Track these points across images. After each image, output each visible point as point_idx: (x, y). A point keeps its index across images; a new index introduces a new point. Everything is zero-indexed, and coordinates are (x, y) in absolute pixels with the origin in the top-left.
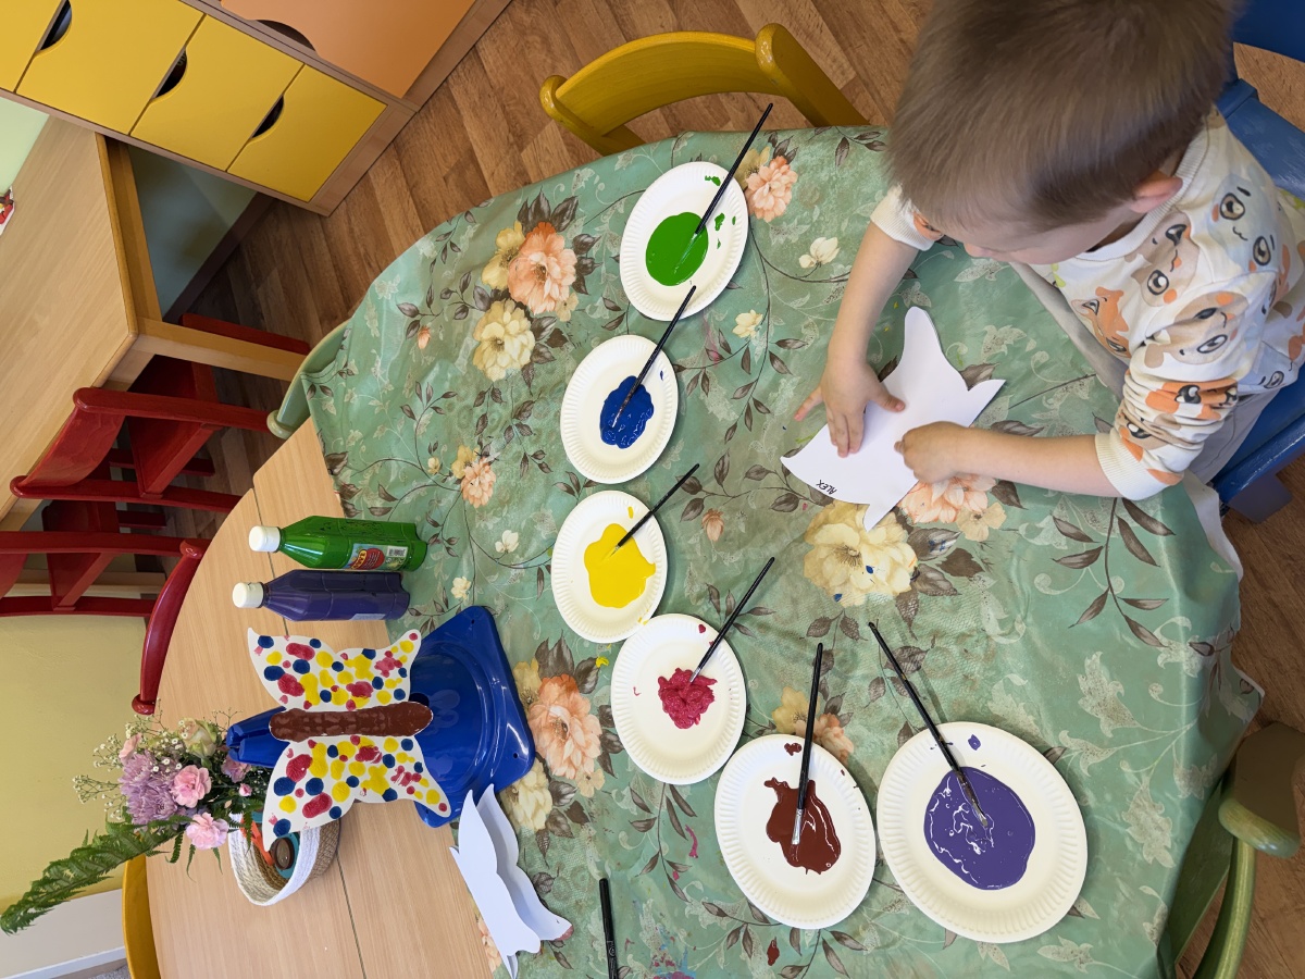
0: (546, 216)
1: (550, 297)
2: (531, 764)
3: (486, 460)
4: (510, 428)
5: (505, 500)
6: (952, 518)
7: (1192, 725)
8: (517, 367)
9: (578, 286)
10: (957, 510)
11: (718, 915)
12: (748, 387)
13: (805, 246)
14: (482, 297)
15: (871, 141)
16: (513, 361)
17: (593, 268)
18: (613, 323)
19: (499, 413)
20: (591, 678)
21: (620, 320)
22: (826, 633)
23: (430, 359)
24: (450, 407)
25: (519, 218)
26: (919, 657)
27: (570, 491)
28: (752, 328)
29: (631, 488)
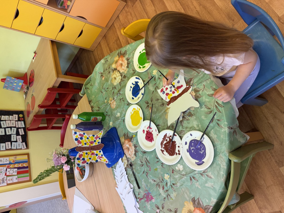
0: (122, 54)
1: (123, 69)
2: (124, 155)
3: (114, 100)
4: (118, 94)
5: (118, 107)
7: (228, 142)
8: (118, 82)
9: (128, 67)
11: (154, 181)
12: (155, 84)
14: (112, 70)
16: (118, 81)
17: (130, 63)
19: (116, 91)
20: (132, 139)
21: (134, 73)
23: (105, 82)
24: (108, 90)
25: (118, 55)
26: (184, 132)
27: (128, 105)
28: (156, 73)
29: (138, 104)
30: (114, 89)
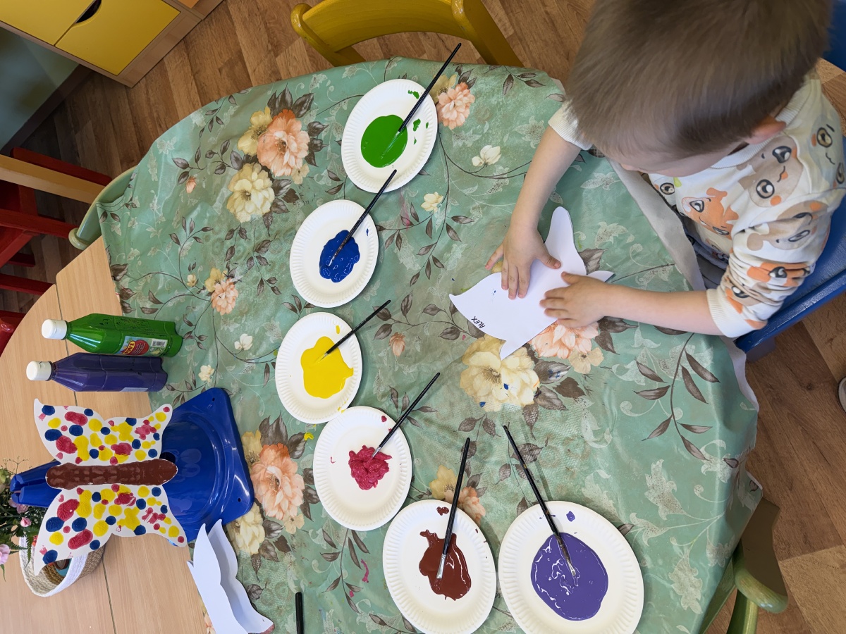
0: (289, 105)
1: (288, 165)
2: (251, 506)
3: (231, 280)
4: (251, 259)
5: (242, 312)
6: (566, 355)
7: (721, 516)
8: (260, 214)
9: (310, 160)
10: (570, 350)
11: (380, 624)
12: (429, 247)
13: (476, 150)
14: (237, 159)
15: (529, 79)
16: (257, 209)
17: (321, 147)
18: (334, 190)
19: (244, 246)
20: (300, 448)
21: (339, 188)
22: (472, 429)
23: (195, 201)
24: (207, 238)
25: (269, 104)
26: (536, 452)
27: (294, 309)
28: (435, 205)
29: (340, 312)
30: (236, 235)
